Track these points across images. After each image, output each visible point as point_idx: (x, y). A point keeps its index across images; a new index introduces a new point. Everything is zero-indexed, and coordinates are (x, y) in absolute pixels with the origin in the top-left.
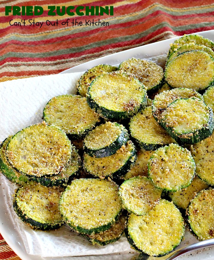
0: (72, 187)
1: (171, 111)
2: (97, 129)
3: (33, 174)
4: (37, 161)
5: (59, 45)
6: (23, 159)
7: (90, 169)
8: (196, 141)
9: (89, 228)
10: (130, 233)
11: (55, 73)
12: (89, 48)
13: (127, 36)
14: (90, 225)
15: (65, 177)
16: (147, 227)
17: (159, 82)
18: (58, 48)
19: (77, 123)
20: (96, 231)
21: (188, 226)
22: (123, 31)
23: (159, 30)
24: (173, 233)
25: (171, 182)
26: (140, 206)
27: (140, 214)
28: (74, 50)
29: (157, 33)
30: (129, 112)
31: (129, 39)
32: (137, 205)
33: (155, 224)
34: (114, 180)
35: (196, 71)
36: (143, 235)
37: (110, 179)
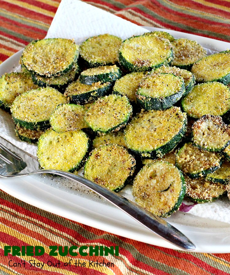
0: (42, 90)
4: (39, 60)
10: (40, 140)
11: (131, 22)
16: (55, 144)
27: (54, 129)
30: (135, 66)
32: (59, 122)
33: (62, 145)
36: (48, 148)
37: (69, 98)
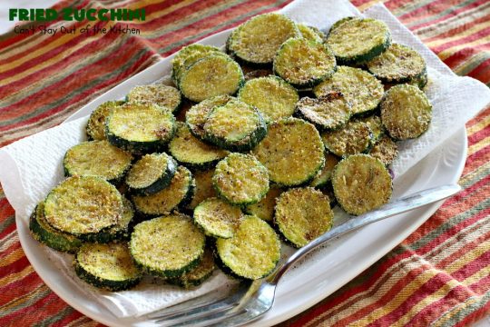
0: (137, 233)
1: (214, 122)
2: (136, 166)
3: (89, 231)
4: (86, 217)
5: (35, 103)
6: (69, 220)
7: (147, 210)
8: (254, 145)
9: (179, 267)
12: (71, 98)
13: (108, 73)
14: (179, 264)
15: (124, 225)
16: (239, 249)
17: (179, 102)
18: (35, 107)
19: (109, 167)
20: (187, 269)
21: (282, 237)
22: (102, 69)
23: (144, 56)
24: (269, 248)
25: (248, 193)
26: (225, 228)
27: (228, 237)
28: (54, 104)
29: (143, 60)
30: (164, 138)
31: (113, 76)
33: (246, 244)
34: (180, 212)
35: (217, 77)
36: (238, 260)
37: (177, 212)
